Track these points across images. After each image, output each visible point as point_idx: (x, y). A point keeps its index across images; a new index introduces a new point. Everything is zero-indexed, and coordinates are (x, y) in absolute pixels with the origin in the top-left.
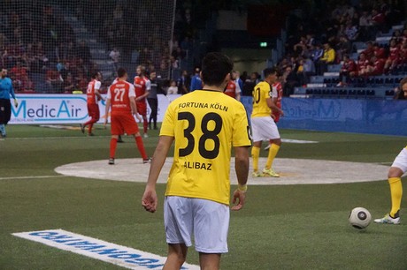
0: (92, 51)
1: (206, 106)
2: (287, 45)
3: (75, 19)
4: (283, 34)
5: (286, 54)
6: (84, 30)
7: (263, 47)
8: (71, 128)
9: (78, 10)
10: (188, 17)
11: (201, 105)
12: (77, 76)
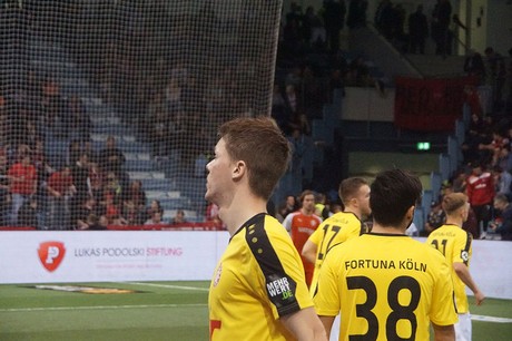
0: (128, 157)
1: (392, 265)
2: (465, 147)
3: (98, 101)
4: (459, 128)
5: (464, 163)
6: (115, 120)
7: (424, 151)
8: (90, 290)
9: (106, 87)
10: (292, 99)
11: (383, 264)
12: (102, 200)
